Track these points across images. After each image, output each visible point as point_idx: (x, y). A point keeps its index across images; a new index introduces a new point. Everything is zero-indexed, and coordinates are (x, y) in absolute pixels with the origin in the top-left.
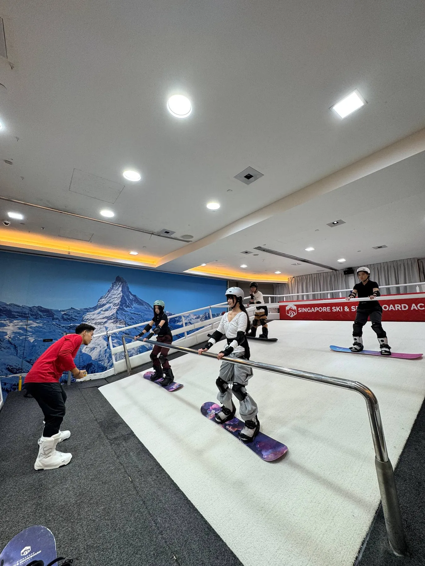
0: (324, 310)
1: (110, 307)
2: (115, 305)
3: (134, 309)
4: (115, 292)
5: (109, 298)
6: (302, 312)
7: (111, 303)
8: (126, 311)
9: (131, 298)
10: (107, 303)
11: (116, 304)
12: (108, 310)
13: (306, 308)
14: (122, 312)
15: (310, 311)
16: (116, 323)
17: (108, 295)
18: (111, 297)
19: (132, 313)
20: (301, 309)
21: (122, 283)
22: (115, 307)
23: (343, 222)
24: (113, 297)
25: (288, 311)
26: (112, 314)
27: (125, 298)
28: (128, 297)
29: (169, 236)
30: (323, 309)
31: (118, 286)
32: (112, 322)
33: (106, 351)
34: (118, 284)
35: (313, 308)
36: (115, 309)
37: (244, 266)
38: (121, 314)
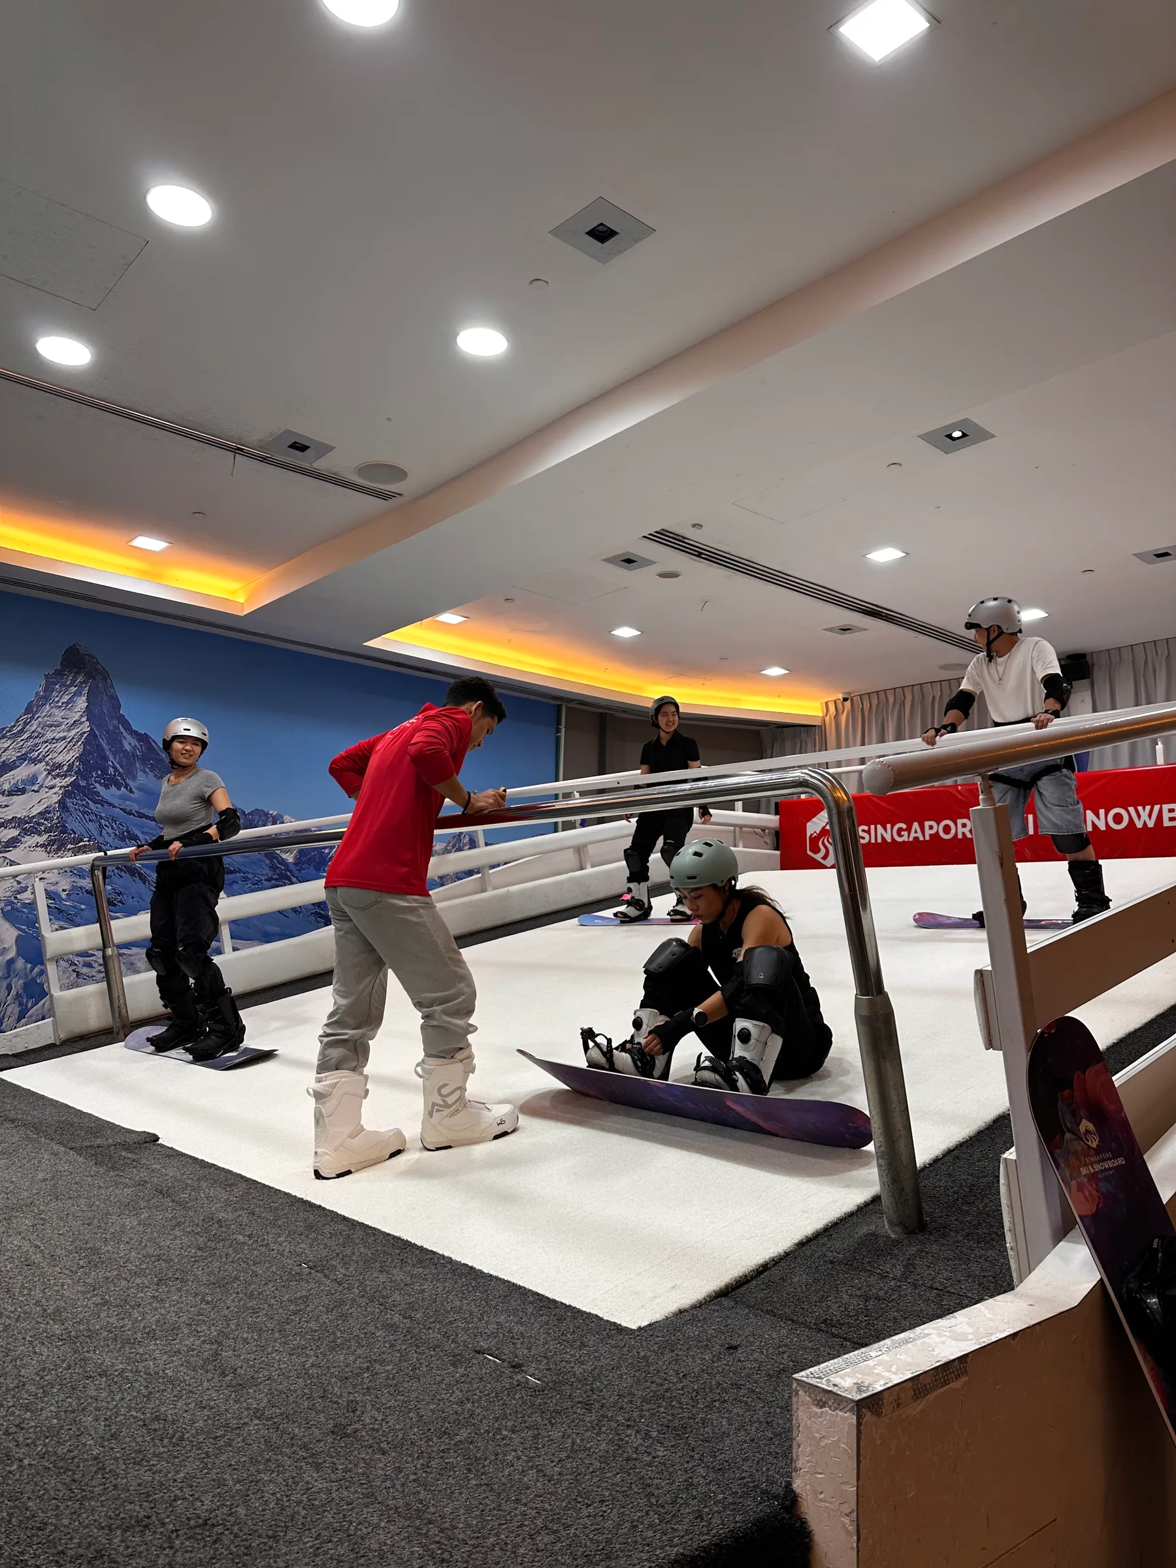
0: (960, 830)
1: (33, 780)
2: (55, 769)
3: (137, 794)
4: (58, 714)
5: (30, 737)
6: (873, 841)
7: (40, 761)
8: (103, 802)
9: (127, 747)
10: (23, 758)
11: (60, 766)
12: (23, 791)
13: (889, 826)
14: (87, 805)
15: (905, 838)
16: (59, 849)
17: (26, 724)
18: (40, 735)
19: (130, 813)
20: (868, 832)
21: (90, 676)
22: (58, 782)
23: (985, 435)
24: (49, 735)
25: (815, 841)
26: (41, 808)
27: (99, 746)
28: (115, 740)
29: (305, 465)
30: (959, 825)
31: (73, 689)
32: (42, 846)
33: (12, 967)
34: (73, 681)
35: (916, 825)
36: (56, 789)
37: (626, 632)
38: (84, 813)
